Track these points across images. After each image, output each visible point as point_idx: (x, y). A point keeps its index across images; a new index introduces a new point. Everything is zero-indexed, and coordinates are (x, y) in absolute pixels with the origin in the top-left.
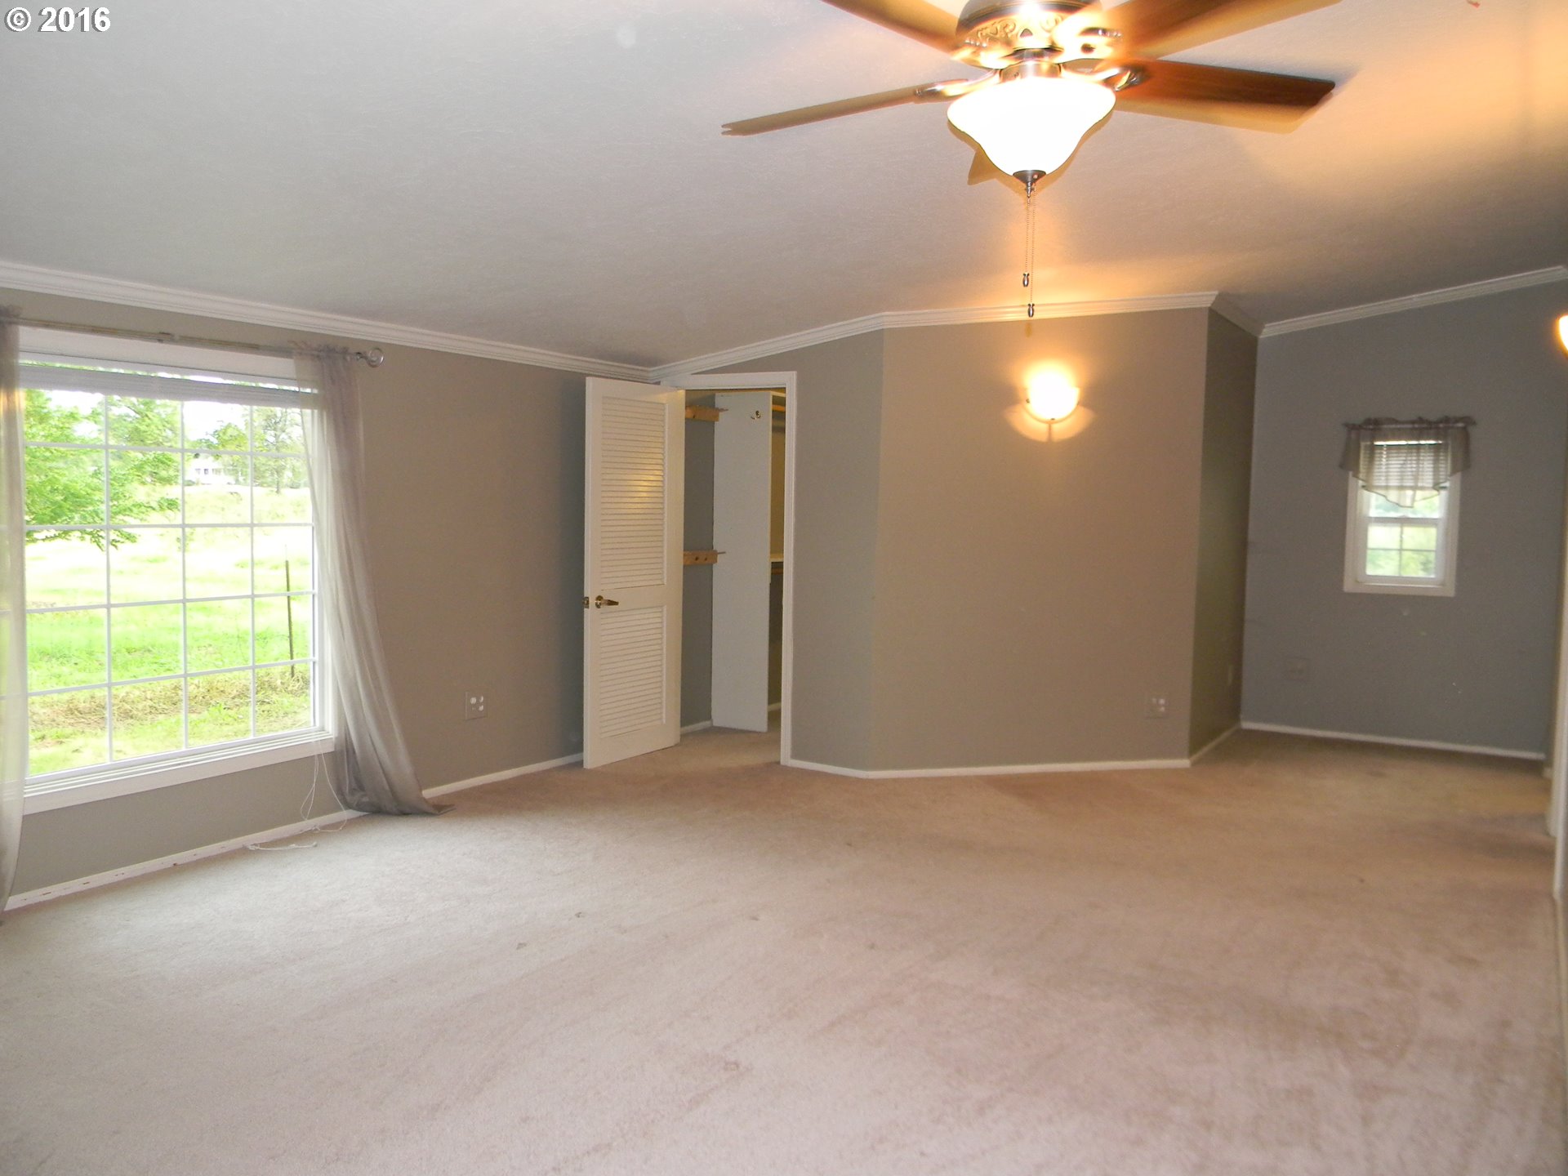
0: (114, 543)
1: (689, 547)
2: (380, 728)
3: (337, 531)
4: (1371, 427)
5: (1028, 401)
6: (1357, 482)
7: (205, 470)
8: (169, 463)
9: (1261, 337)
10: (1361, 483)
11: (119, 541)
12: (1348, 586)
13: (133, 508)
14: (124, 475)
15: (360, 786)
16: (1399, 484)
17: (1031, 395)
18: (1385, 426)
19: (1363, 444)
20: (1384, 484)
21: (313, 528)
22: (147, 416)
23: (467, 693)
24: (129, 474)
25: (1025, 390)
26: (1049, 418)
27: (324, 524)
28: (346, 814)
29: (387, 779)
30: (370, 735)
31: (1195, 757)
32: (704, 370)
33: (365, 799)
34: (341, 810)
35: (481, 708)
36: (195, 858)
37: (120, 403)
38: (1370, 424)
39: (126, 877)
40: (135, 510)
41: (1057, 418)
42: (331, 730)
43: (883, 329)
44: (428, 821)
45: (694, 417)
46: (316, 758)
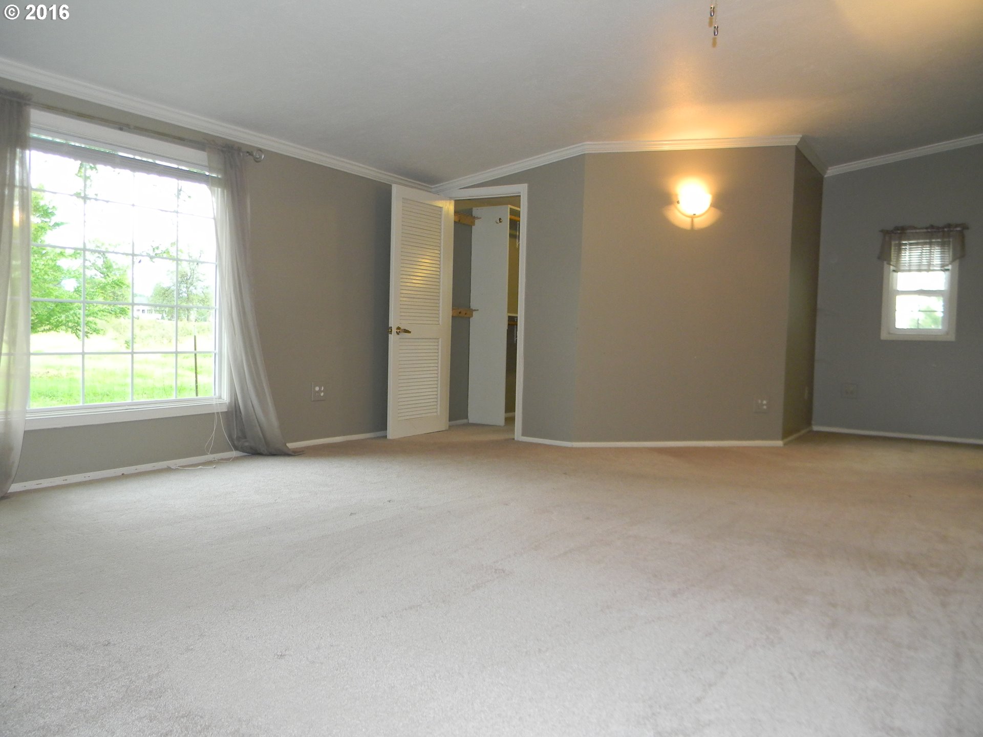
0: (86, 334)
1: (455, 305)
2: (258, 395)
3: (232, 262)
4: (899, 232)
5: (678, 202)
6: (890, 267)
7: (143, 310)
8: (122, 285)
9: (826, 176)
10: (892, 268)
11: (89, 333)
12: (884, 336)
13: (99, 312)
14: (93, 292)
15: (244, 436)
16: (917, 268)
17: (680, 198)
18: (908, 231)
19: (893, 243)
20: (907, 269)
21: (216, 266)
22: (108, 275)
23: (313, 383)
24: (96, 292)
25: (676, 195)
26: (692, 214)
27: (224, 263)
28: (235, 454)
29: (262, 432)
30: (251, 401)
31: (786, 440)
32: (467, 186)
33: (247, 444)
34: (233, 451)
35: (322, 394)
36: (136, 471)
37: (92, 267)
38: (899, 230)
39: (91, 479)
40: (100, 314)
41: (698, 214)
42: (226, 397)
43: (584, 154)
44: (287, 459)
45: (459, 221)
46: (216, 415)
